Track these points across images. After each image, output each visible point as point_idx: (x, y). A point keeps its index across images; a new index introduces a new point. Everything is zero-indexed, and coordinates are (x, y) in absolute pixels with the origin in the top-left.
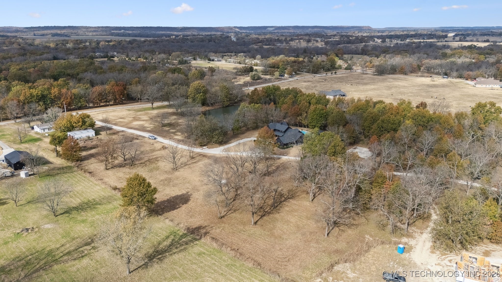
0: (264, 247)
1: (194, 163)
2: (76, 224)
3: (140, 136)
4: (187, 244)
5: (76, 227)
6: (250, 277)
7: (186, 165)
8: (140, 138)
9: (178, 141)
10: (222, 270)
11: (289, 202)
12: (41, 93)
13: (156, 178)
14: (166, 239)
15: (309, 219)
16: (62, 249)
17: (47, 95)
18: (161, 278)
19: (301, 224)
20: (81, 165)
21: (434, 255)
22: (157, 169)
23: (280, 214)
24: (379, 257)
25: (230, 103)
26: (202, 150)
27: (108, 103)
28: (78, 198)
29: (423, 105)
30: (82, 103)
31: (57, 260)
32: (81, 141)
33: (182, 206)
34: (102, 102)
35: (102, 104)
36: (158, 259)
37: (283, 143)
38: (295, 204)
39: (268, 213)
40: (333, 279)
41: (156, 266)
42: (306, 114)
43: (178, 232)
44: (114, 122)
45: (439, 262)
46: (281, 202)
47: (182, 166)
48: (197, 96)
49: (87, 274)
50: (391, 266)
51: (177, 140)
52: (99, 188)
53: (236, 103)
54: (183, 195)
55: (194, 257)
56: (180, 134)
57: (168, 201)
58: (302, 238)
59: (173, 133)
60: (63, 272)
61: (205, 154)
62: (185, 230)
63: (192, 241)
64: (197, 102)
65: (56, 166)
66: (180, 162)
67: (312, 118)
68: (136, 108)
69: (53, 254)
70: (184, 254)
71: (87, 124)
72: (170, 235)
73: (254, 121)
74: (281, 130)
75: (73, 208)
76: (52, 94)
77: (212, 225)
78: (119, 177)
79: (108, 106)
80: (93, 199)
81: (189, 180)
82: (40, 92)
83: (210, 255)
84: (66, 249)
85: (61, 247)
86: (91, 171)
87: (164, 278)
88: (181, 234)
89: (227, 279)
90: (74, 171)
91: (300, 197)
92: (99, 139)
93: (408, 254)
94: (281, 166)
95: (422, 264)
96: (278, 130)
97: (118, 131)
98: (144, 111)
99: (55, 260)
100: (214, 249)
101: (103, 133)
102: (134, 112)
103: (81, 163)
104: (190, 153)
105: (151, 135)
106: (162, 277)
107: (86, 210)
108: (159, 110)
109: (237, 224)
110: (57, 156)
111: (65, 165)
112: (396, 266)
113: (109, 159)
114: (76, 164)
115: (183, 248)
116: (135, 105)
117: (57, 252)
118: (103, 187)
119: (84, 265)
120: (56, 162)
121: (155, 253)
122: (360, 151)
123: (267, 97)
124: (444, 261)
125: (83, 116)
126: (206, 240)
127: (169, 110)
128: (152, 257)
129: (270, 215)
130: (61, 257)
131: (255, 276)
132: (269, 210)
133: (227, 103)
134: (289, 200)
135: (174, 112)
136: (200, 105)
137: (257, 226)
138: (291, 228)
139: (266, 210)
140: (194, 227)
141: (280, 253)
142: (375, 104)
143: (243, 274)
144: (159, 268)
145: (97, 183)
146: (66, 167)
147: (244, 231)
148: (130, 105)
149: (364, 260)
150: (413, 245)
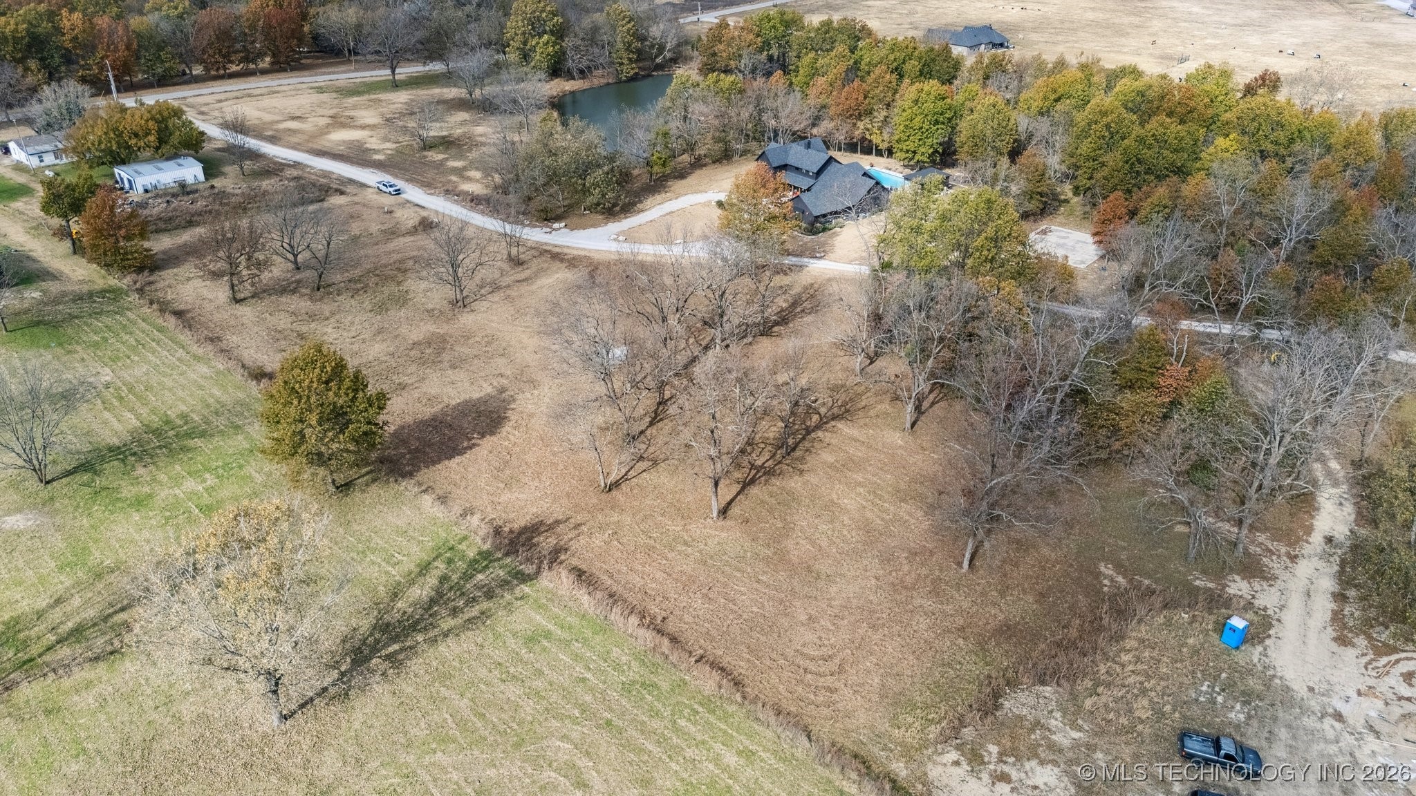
0: (755, 609)
1: (523, 280)
2: (112, 513)
3: (351, 181)
4: (490, 595)
5: (113, 526)
6: (706, 737)
7: (496, 288)
8: (349, 189)
9: (472, 200)
10: (611, 710)
11: (834, 430)
12: (27, 30)
13: (397, 336)
14: (420, 574)
15: (904, 500)
16: (56, 615)
17: (49, 35)
18: (394, 743)
19: (878, 517)
20: (151, 283)
21: (1350, 653)
22: (402, 300)
23: (806, 477)
24: (1159, 661)
25: (640, 68)
26: (548, 236)
27: (252, 66)
28: (132, 410)
29: (1269, 82)
30: (167, 65)
31: (31, 660)
32: (157, 196)
33: (478, 442)
34: (231, 62)
35: (234, 68)
36: (388, 657)
37: (811, 214)
38: (856, 440)
39: (765, 474)
40: (1001, 754)
41: (379, 688)
42: (884, 113)
43: (463, 547)
44: (270, 133)
45: (1371, 682)
46: (809, 431)
47: (483, 292)
48: (534, 43)
49: (131, 722)
50: (1202, 699)
51: (469, 198)
52: (204, 369)
53: (659, 67)
54: (485, 401)
55: (513, 650)
56: (477, 175)
57: (435, 423)
58: (881, 572)
59: (456, 171)
60: (48, 712)
61: (557, 250)
62: (484, 540)
63: (507, 582)
64: (533, 64)
65: (69, 288)
66: (477, 278)
67: (906, 126)
68: (341, 84)
69: (21, 636)
70: (479, 640)
71: (175, 139)
72: (435, 559)
73: (717, 134)
74: (804, 167)
75: (110, 449)
76: (63, 35)
77: (579, 518)
78: (276, 330)
79: (252, 73)
80: (184, 416)
81: (504, 345)
82: (25, 26)
83: (568, 643)
84: (68, 617)
85: (52, 606)
86: (182, 307)
87: (403, 741)
88: (471, 554)
89: (624, 747)
90: (126, 305)
91: (872, 413)
92: (216, 191)
93: (1260, 648)
94: (804, 297)
95: (1311, 689)
96: (797, 169)
97: (281, 164)
98: (368, 92)
99: (25, 663)
100: (584, 616)
101: (231, 170)
102: (334, 95)
103: (151, 279)
104: (510, 245)
105: (388, 178)
106: (395, 737)
107: (152, 457)
108: (414, 92)
109: (662, 515)
110: (75, 253)
111: (100, 284)
112: (1220, 699)
113: (241, 267)
114: (135, 283)
115: (474, 611)
116: (338, 73)
117: (36, 629)
118: (221, 367)
119: (126, 683)
120: (71, 275)
121: (377, 635)
122: (1062, 241)
123: (761, 50)
124: (1386, 678)
125: (160, 113)
126: (557, 581)
127: (445, 90)
128: (366, 652)
129: (773, 480)
130: (49, 649)
131: (725, 732)
132: (770, 463)
133: (628, 70)
134: (833, 423)
135: (460, 99)
136: (543, 76)
137: (729, 523)
138: (845, 533)
139: (759, 463)
140: (516, 526)
141: (810, 637)
142: (1113, 77)
143: (682, 722)
144: (387, 699)
145: (200, 351)
146: (103, 293)
147: (685, 543)
148: (324, 74)
149: (1107, 672)
150: (1270, 612)
